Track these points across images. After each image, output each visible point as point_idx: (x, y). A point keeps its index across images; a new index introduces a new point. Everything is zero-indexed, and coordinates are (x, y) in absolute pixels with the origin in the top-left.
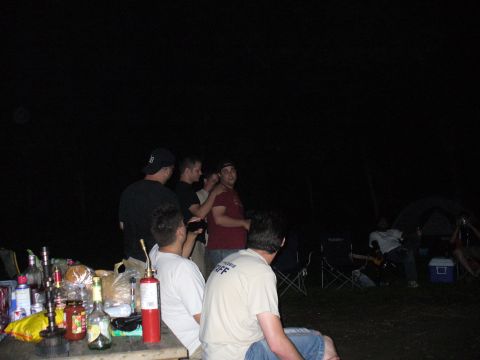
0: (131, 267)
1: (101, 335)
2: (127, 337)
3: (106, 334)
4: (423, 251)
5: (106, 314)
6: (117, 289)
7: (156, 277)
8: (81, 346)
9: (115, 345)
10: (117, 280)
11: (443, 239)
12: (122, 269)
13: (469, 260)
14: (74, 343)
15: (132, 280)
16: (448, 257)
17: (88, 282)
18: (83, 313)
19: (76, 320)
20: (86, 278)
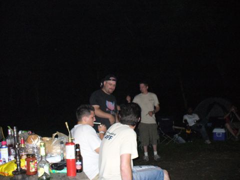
0: (61, 136)
1: (45, 173)
2: (59, 173)
3: (48, 172)
4: (209, 125)
5: (48, 162)
6: (54, 147)
8: (34, 178)
9: (52, 178)
10: (54, 143)
12: (57, 136)
13: (233, 129)
14: (31, 177)
15: (62, 143)
16: (222, 128)
17: (38, 144)
18: (35, 161)
19: (32, 165)
20: (38, 142)
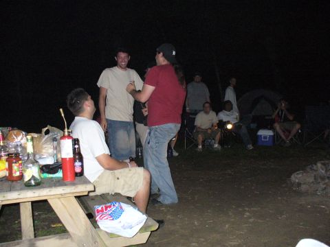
0: (53, 131)
1: (33, 176)
2: (52, 178)
3: (37, 175)
5: (37, 162)
6: (44, 146)
7: (71, 135)
8: (19, 184)
9: (43, 183)
10: (44, 140)
11: (267, 118)
12: (47, 132)
14: (14, 183)
15: (55, 139)
17: (23, 141)
18: (20, 162)
19: (15, 167)
20: (22, 139)
